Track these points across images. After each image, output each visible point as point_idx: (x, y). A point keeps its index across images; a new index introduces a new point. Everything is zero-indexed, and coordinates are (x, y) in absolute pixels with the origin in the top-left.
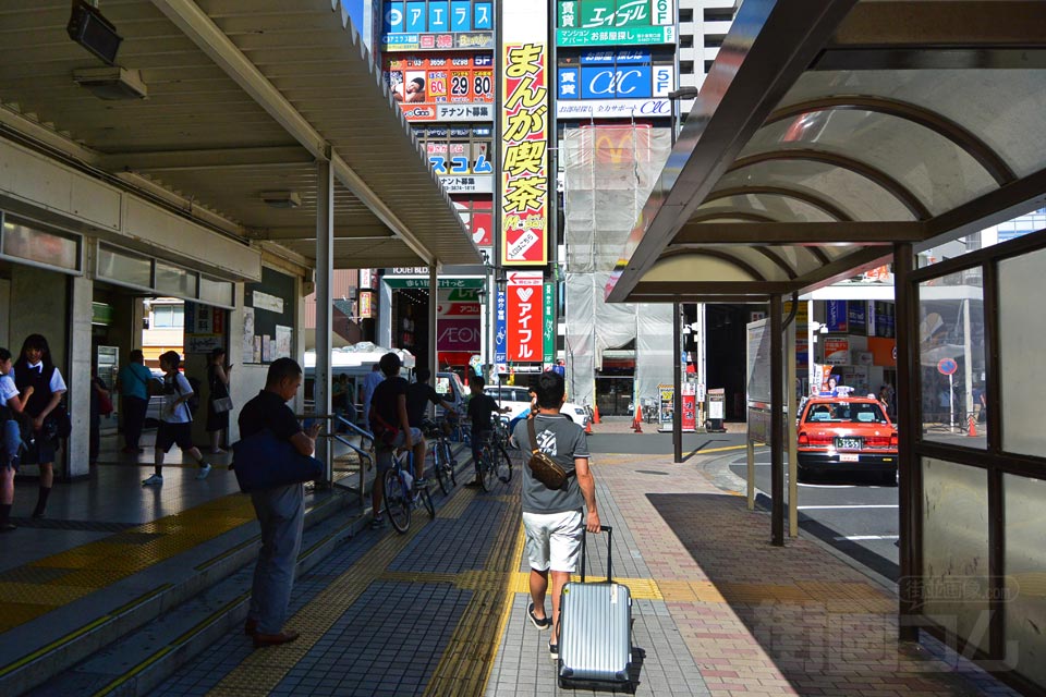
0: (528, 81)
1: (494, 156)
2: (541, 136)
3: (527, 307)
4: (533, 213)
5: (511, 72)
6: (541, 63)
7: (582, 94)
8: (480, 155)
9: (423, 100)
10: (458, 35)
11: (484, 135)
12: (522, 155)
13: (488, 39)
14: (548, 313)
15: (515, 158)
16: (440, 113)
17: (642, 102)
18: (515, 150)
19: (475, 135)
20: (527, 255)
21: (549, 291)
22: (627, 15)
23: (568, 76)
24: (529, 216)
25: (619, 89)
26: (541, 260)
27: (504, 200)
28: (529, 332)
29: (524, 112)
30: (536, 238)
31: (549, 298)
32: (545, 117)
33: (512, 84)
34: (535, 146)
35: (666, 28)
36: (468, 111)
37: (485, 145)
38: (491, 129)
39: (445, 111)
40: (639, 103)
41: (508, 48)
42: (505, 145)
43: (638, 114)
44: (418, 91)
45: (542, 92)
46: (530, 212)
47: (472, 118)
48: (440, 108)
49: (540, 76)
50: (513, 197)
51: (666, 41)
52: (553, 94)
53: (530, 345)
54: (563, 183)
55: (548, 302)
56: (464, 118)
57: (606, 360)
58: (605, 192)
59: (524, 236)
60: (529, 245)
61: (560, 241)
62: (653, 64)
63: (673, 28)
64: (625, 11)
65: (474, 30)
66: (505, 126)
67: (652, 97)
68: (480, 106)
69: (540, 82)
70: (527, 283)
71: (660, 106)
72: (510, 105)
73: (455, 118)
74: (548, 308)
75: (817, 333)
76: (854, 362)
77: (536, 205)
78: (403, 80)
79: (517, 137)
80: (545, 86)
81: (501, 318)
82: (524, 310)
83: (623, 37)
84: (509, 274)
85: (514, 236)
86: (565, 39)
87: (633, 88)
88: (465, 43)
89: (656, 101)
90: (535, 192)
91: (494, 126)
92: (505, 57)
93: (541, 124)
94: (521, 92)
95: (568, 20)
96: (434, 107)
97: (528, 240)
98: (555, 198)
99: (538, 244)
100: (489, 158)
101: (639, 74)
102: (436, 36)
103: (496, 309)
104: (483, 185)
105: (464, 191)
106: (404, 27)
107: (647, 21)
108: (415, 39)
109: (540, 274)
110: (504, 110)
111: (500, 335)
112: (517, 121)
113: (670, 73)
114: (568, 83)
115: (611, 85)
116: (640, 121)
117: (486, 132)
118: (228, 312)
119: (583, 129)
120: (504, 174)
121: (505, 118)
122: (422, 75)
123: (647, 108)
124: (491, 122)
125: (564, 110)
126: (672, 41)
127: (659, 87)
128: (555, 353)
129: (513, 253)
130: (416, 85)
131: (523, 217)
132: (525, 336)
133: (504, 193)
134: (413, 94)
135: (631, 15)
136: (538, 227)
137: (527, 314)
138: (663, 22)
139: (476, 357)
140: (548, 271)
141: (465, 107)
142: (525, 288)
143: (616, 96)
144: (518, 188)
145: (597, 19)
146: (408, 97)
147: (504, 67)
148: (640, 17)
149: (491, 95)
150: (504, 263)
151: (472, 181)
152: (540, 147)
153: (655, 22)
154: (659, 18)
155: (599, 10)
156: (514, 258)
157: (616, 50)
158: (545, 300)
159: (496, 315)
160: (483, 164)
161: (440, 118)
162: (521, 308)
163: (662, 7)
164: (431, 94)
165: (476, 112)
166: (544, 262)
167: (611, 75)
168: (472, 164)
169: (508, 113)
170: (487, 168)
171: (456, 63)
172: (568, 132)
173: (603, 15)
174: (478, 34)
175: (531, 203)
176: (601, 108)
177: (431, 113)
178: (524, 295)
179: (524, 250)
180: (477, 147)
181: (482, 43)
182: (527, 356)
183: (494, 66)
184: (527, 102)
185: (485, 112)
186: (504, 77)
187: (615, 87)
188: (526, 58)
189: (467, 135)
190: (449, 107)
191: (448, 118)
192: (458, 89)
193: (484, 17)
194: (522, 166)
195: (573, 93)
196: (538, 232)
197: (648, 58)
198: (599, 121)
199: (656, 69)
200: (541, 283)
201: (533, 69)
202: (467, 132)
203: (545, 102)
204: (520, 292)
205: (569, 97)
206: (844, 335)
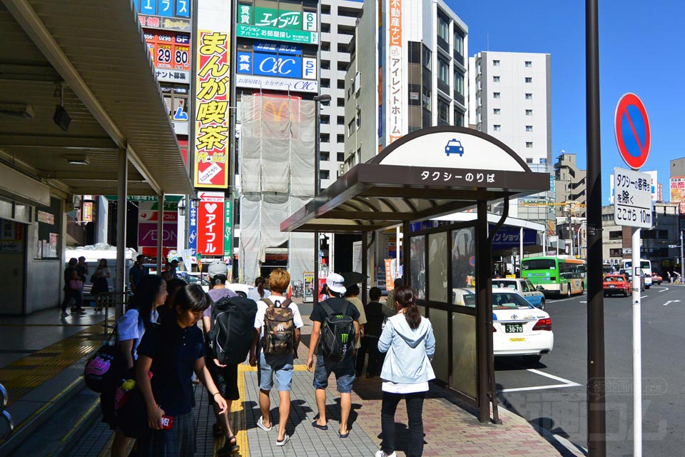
0: (216, 58)
1: (190, 109)
2: (224, 98)
3: (212, 217)
4: (218, 152)
5: (203, 50)
6: (226, 47)
7: (254, 71)
8: (179, 107)
10: (164, 19)
11: (182, 93)
12: (211, 110)
13: (187, 25)
14: (228, 221)
15: (206, 111)
17: (296, 81)
18: (206, 106)
19: (176, 92)
20: (213, 181)
21: (228, 206)
22: (286, 21)
23: (245, 58)
24: (215, 153)
25: (280, 71)
26: (224, 184)
27: (196, 140)
28: (214, 235)
29: (213, 79)
30: (220, 169)
31: (228, 211)
32: (228, 84)
33: (205, 59)
34: (220, 104)
35: (312, 33)
36: (170, 75)
37: (183, 100)
38: (187, 89)
40: (294, 81)
41: (202, 33)
42: (198, 103)
43: (292, 89)
45: (226, 67)
46: (216, 150)
47: (173, 80)
49: (225, 55)
50: (204, 139)
51: (312, 42)
52: (234, 69)
53: (214, 244)
54: (240, 132)
55: (228, 214)
56: (167, 78)
57: (267, 255)
58: (269, 141)
59: (211, 167)
60: (214, 174)
61: (237, 172)
62: (303, 56)
63: (317, 34)
64: (285, 18)
65: (176, 16)
66: (198, 89)
67: (302, 78)
68: (180, 72)
69: (224, 59)
70: (212, 200)
71: (306, 85)
72: (202, 74)
74: (228, 218)
77: (220, 146)
79: (207, 97)
80: (228, 63)
81: (193, 224)
82: (210, 219)
83: (283, 36)
84: (200, 193)
85: (203, 167)
86: (244, 32)
87: (289, 71)
88: (169, 25)
89: (305, 81)
90: (220, 137)
91: (189, 87)
92: (199, 39)
93: (225, 90)
94: (211, 65)
95: (245, 19)
97: (214, 170)
98: (233, 140)
99: (221, 173)
100: (186, 109)
101: (294, 62)
102: (147, 17)
103: (190, 218)
104: (181, 129)
107: (300, 27)
109: (222, 194)
110: (198, 77)
111: (192, 236)
112: (207, 86)
113: (314, 64)
114: (245, 62)
116: (294, 94)
117: (184, 91)
118: (26, 226)
119: (254, 97)
120: (197, 123)
121: (198, 83)
123: (298, 85)
124: (188, 85)
125: (241, 81)
126: (316, 42)
127: (307, 72)
128: (232, 250)
129: (203, 179)
131: (211, 154)
132: (211, 237)
133: (197, 136)
135: (289, 21)
136: (222, 161)
137: (213, 222)
138: (310, 29)
139: (173, 251)
140: (228, 192)
141: (168, 72)
142: (211, 203)
143: (278, 75)
144: (207, 133)
145: (265, 21)
147: (199, 47)
148: (295, 23)
149: (188, 65)
150: (196, 185)
152: (224, 105)
153: (305, 28)
154: (308, 26)
155: (267, 15)
156: (204, 182)
157: (278, 44)
158: (225, 212)
160: (181, 114)
162: (208, 218)
163: (310, 19)
165: (176, 76)
166: (226, 186)
167: (274, 60)
169: (201, 80)
170: (184, 117)
171: (162, 38)
172: (243, 97)
173: (270, 19)
174: (179, 20)
175: (216, 144)
176: (267, 83)
178: (211, 208)
179: (211, 177)
180: (177, 101)
181: (183, 27)
182: (212, 251)
183: (190, 44)
184: (215, 73)
185: (183, 77)
186: (199, 54)
187: (277, 70)
188: (215, 42)
189: (169, 92)
192: (164, 58)
193: (184, 8)
194: (211, 118)
195: (247, 69)
196: (221, 165)
197: (300, 52)
198: (266, 92)
199: (305, 60)
200: (223, 200)
201: (220, 51)
202: (169, 90)
203: (228, 74)
204: (207, 207)
205: (244, 72)
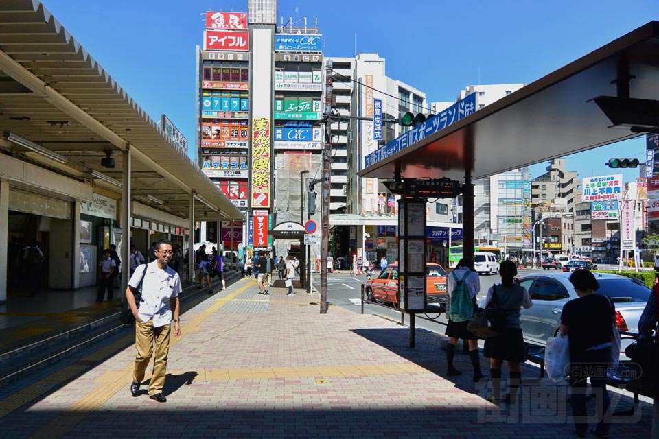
0: (262, 133)
1: (249, 163)
2: (268, 155)
3: (261, 224)
4: (264, 187)
5: (256, 129)
6: (268, 126)
7: (284, 139)
8: (243, 162)
9: (219, 138)
10: (234, 113)
11: (244, 154)
12: (260, 163)
13: (247, 115)
14: (270, 227)
15: (257, 164)
16: (226, 145)
17: (309, 143)
18: (257, 161)
19: (241, 154)
20: (262, 204)
21: (270, 218)
22: (303, 107)
23: (279, 131)
26: (267, 205)
27: (252, 181)
28: (262, 234)
29: (261, 146)
30: (265, 197)
31: (270, 221)
32: (269, 148)
33: (256, 134)
34: (265, 160)
35: (318, 114)
36: (238, 144)
37: (245, 158)
38: (247, 152)
39: (228, 144)
40: (307, 143)
41: (255, 119)
42: (253, 159)
43: (306, 148)
44: (217, 134)
45: (268, 138)
47: (239, 147)
48: (226, 142)
49: (268, 131)
50: (256, 180)
51: (318, 119)
52: (273, 138)
53: (263, 239)
54: (276, 175)
56: (236, 147)
58: (293, 179)
59: (260, 196)
60: (262, 200)
61: (275, 198)
62: (313, 128)
63: (321, 114)
64: (302, 105)
65: (241, 111)
66: (253, 151)
67: (312, 141)
68: (243, 142)
69: (267, 133)
70: (261, 215)
71: (315, 145)
72: (255, 143)
73: (233, 147)
74: (270, 225)
75: (366, 237)
76: (389, 247)
77: (265, 183)
78: (211, 129)
79: (258, 156)
80: (270, 135)
81: (251, 228)
82: (260, 226)
83: (301, 117)
84: (254, 211)
85: (256, 196)
86: (278, 117)
87: (305, 137)
88: (237, 116)
89: (314, 143)
90: (265, 179)
91: (248, 151)
92: (253, 123)
93: (268, 151)
94: (260, 137)
95: (279, 108)
96: (224, 142)
97: (262, 198)
98: (273, 180)
99: (266, 199)
100: (246, 163)
101: (307, 132)
102: (225, 112)
103: (249, 225)
104: (244, 174)
105: (236, 177)
106: (212, 108)
107: (311, 110)
108: (216, 113)
109: (267, 211)
110: (253, 145)
111: (251, 235)
112: (258, 149)
113: (319, 132)
114: (279, 134)
115: (296, 135)
116: (308, 151)
119: (284, 154)
120: (253, 171)
121: (253, 148)
122: (219, 128)
123: (310, 145)
124: (247, 149)
125: (278, 145)
126: (320, 118)
127: (315, 137)
128: (273, 243)
129: (256, 203)
130: (217, 132)
131: (260, 188)
132: (261, 236)
133: (253, 178)
134: (215, 136)
135: (305, 107)
136: (267, 192)
137: (262, 227)
138: (317, 110)
139: (241, 244)
140: (270, 210)
141: (237, 142)
142: (261, 216)
143: (298, 140)
144: (258, 177)
145: (291, 108)
146: (213, 137)
147: (253, 127)
148: (308, 108)
149: (247, 137)
150: (252, 206)
151: (239, 173)
152: (267, 160)
153: (314, 110)
155: (292, 105)
156: (257, 205)
157: (298, 122)
159: (249, 227)
160: (244, 166)
161: (227, 147)
163: (317, 105)
164: (223, 136)
165: (241, 145)
166: (269, 206)
167: (296, 131)
168: (239, 165)
169: (255, 146)
170: (246, 167)
171: (233, 124)
172: (278, 155)
173: (293, 107)
174: (242, 113)
175: (263, 182)
176: (292, 145)
177: (223, 144)
178: (261, 219)
179: (261, 201)
180: (242, 158)
181: (244, 116)
182: (262, 244)
183: (249, 126)
184: (262, 141)
185: (245, 145)
186: (253, 131)
187: (298, 137)
188: (262, 124)
189: (238, 154)
190: (230, 142)
191: (229, 147)
192: (234, 135)
193: (245, 105)
194: (260, 167)
195: (281, 138)
196: (266, 194)
197: (311, 125)
198: (292, 151)
199: (314, 130)
200: (267, 215)
201: (265, 129)
202: (237, 152)
203: (269, 142)
204: (259, 218)
205: (279, 140)
206: (385, 236)
